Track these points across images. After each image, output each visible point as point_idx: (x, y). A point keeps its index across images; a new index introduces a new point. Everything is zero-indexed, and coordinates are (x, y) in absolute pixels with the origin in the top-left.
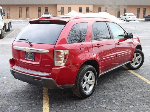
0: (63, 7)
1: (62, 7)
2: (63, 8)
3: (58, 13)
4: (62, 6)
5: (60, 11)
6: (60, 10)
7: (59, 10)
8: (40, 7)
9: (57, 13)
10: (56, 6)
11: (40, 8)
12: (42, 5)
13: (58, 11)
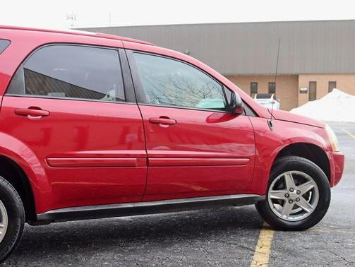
0: (315, 82)
1: (310, 82)
2: (313, 84)
3: (301, 96)
4: (313, 79)
5: (306, 92)
6: (306, 89)
7: (302, 89)
8: (255, 81)
9: (297, 96)
10: (295, 77)
11: (256, 83)
12: (261, 77)
13: (301, 92)
